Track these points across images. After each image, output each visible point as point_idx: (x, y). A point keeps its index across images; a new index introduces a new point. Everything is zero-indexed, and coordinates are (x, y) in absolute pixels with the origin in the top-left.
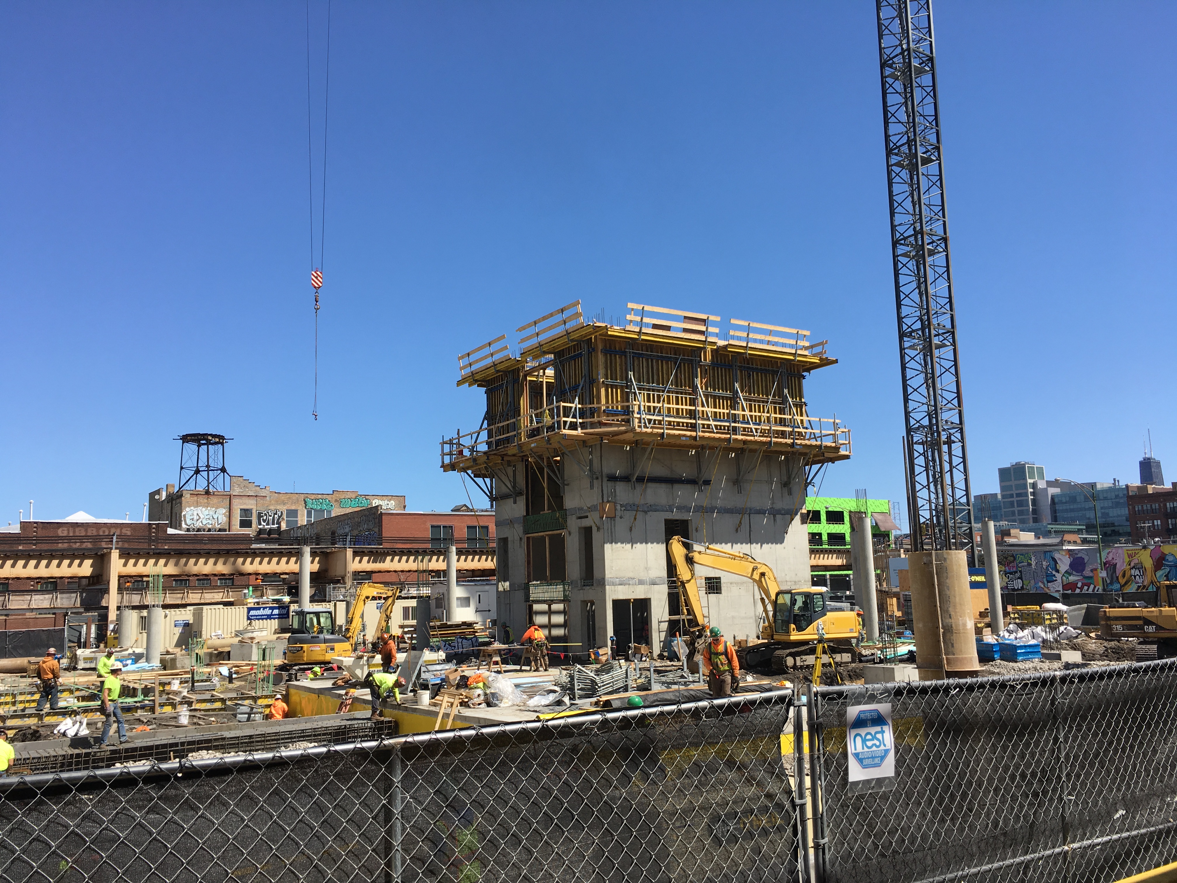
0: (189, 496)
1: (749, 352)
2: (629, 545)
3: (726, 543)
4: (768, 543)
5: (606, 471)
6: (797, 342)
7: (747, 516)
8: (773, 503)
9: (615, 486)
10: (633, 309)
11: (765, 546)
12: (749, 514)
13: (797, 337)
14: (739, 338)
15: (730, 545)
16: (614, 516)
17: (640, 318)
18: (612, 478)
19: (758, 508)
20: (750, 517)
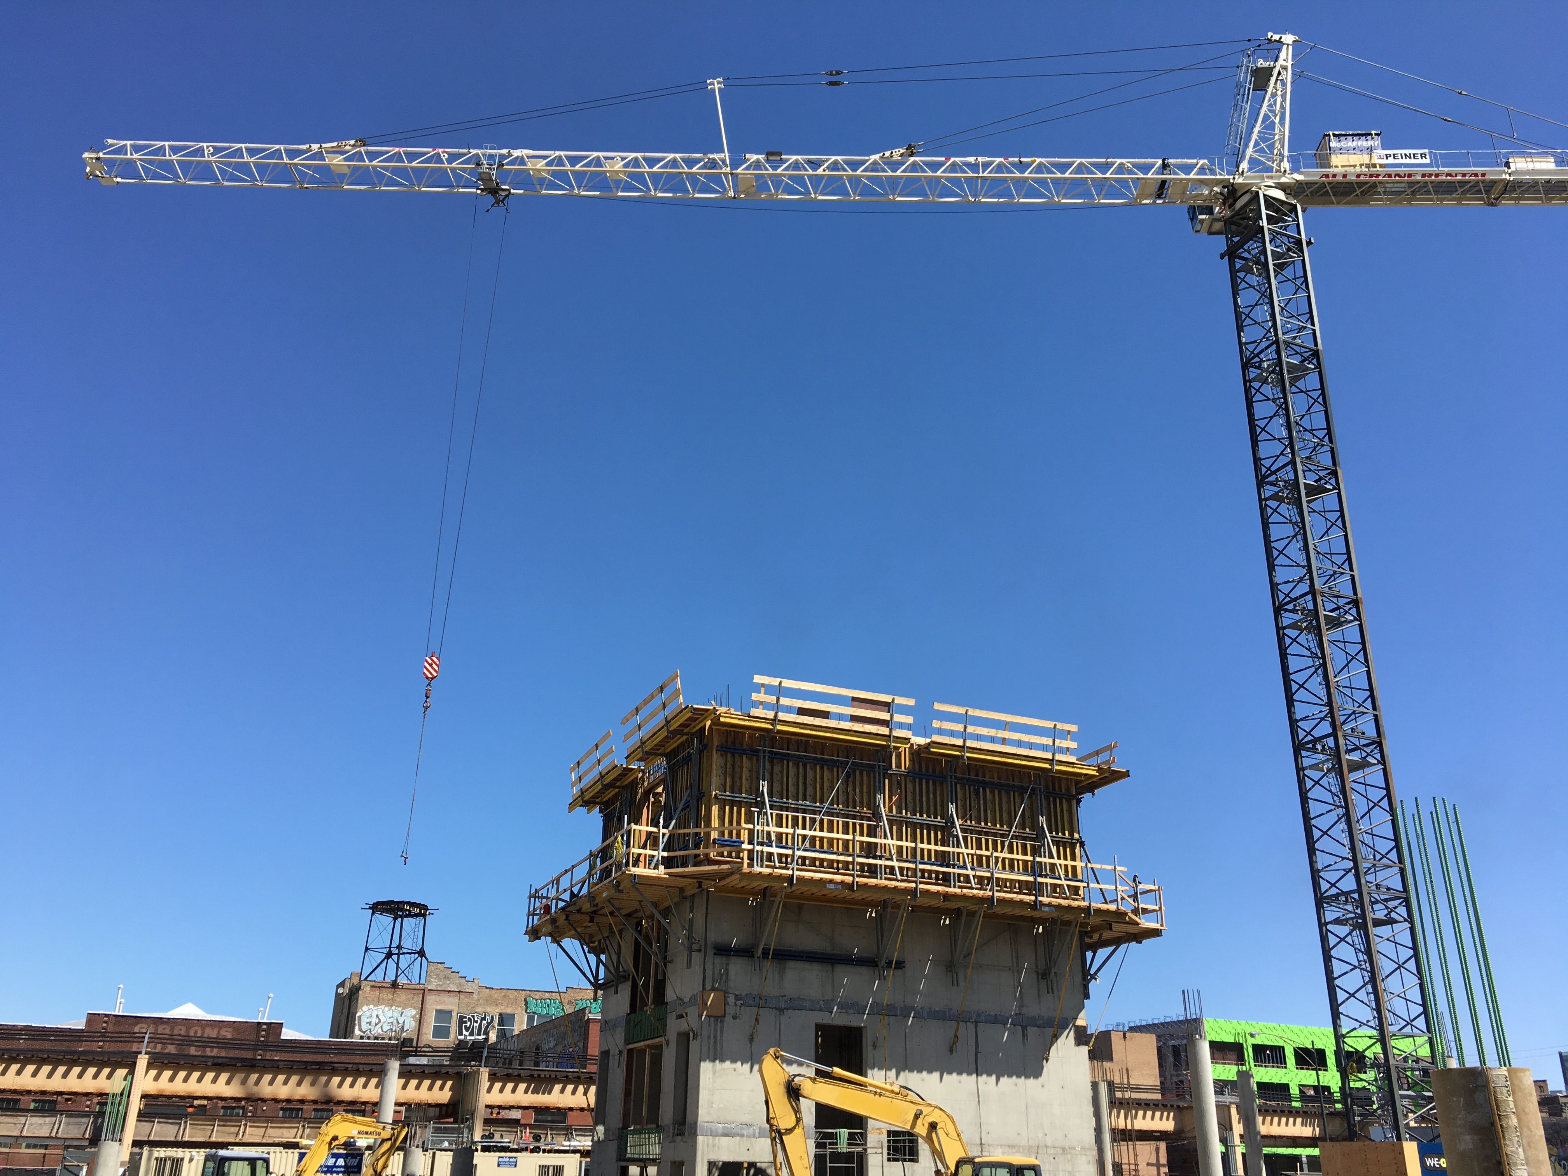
0: (368, 988)
1: (967, 755)
2: (747, 1066)
3: (930, 1071)
4: (1010, 1076)
5: (714, 937)
6: (1054, 741)
7: (971, 1026)
8: (1021, 1006)
9: (727, 964)
10: (763, 685)
11: (1004, 1080)
12: (976, 1022)
13: (1054, 733)
14: (952, 734)
15: (936, 1075)
16: (721, 1013)
17: (775, 698)
18: (723, 951)
19: (993, 1013)
20: (976, 1027)
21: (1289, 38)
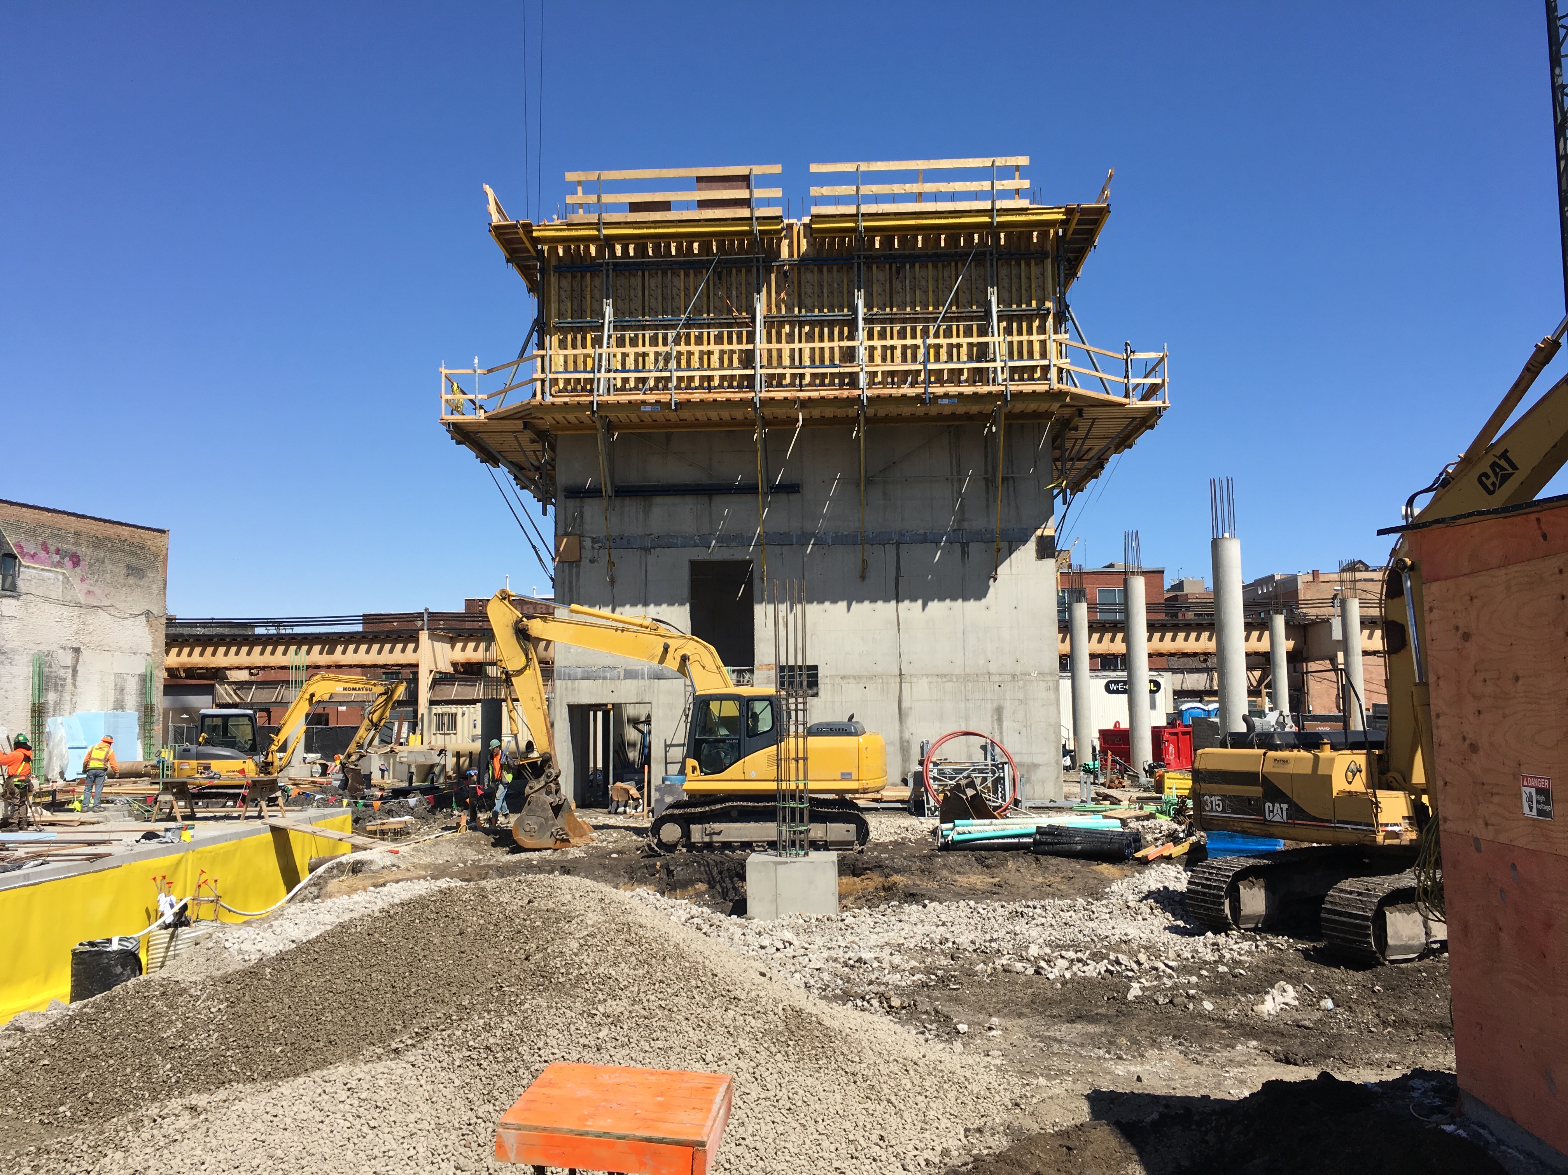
2: (608, 609)
3: (834, 601)
4: (942, 599)
5: (563, 481)
6: (993, 184)
7: (891, 550)
8: (960, 521)
9: (582, 507)
10: (579, 183)
11: (935, 606)
12: (898, 544)
13: (993, 173)
15: (843, 605)
16: (576, 558)
17: (595, 196)
18: (577, 493)
19: (922, 531)
20: (898, 549)
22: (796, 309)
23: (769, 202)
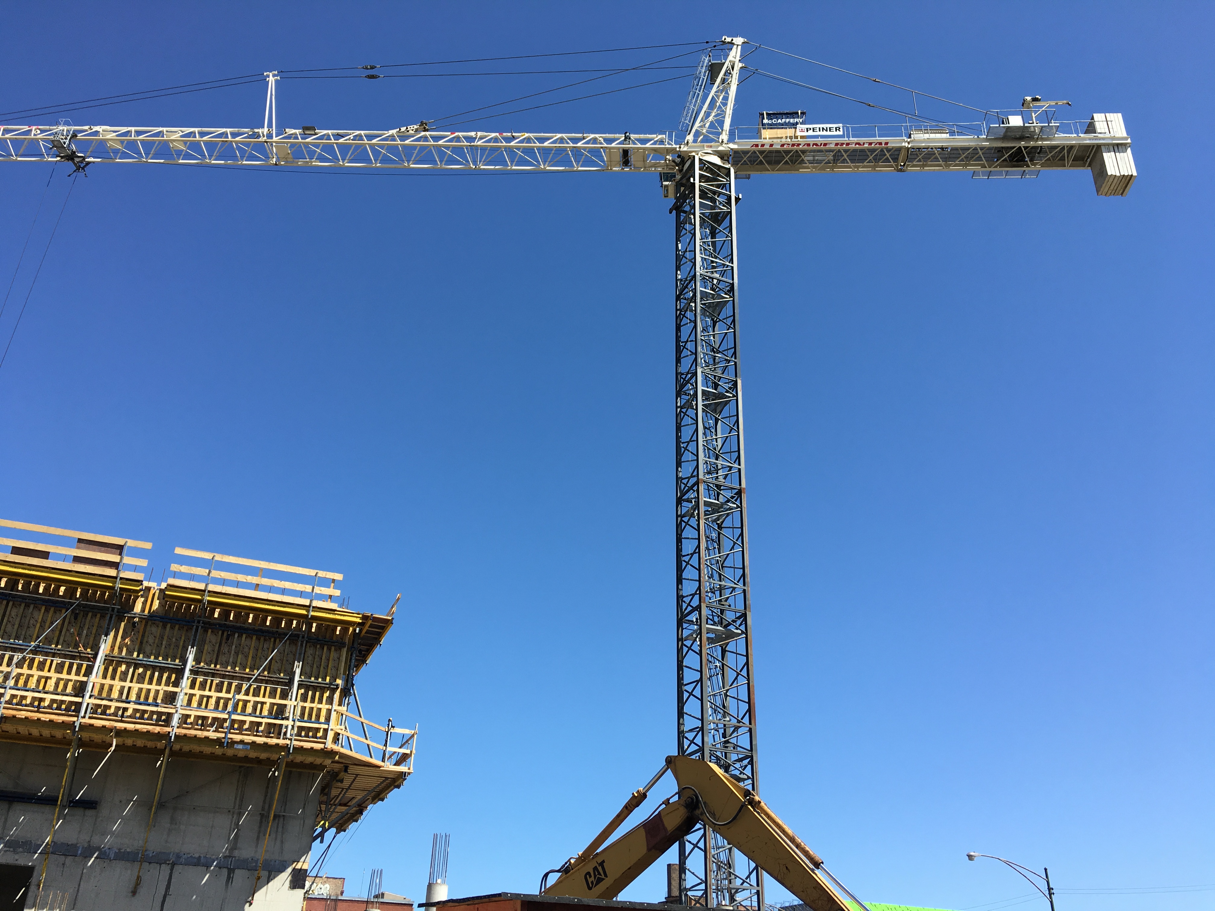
1: (208, 598)
6: (313, 588)
7: (163, 868)
8: (232, 848)
12: (173, 865)
13: (314, 581)
20: (172, 870)
21: (739, 41)
22: (135, 654)
23: (135, 568)
